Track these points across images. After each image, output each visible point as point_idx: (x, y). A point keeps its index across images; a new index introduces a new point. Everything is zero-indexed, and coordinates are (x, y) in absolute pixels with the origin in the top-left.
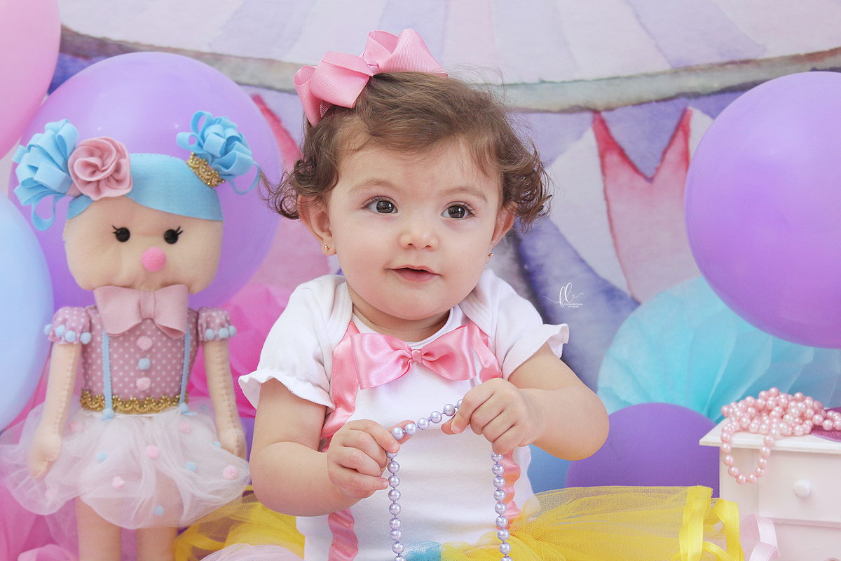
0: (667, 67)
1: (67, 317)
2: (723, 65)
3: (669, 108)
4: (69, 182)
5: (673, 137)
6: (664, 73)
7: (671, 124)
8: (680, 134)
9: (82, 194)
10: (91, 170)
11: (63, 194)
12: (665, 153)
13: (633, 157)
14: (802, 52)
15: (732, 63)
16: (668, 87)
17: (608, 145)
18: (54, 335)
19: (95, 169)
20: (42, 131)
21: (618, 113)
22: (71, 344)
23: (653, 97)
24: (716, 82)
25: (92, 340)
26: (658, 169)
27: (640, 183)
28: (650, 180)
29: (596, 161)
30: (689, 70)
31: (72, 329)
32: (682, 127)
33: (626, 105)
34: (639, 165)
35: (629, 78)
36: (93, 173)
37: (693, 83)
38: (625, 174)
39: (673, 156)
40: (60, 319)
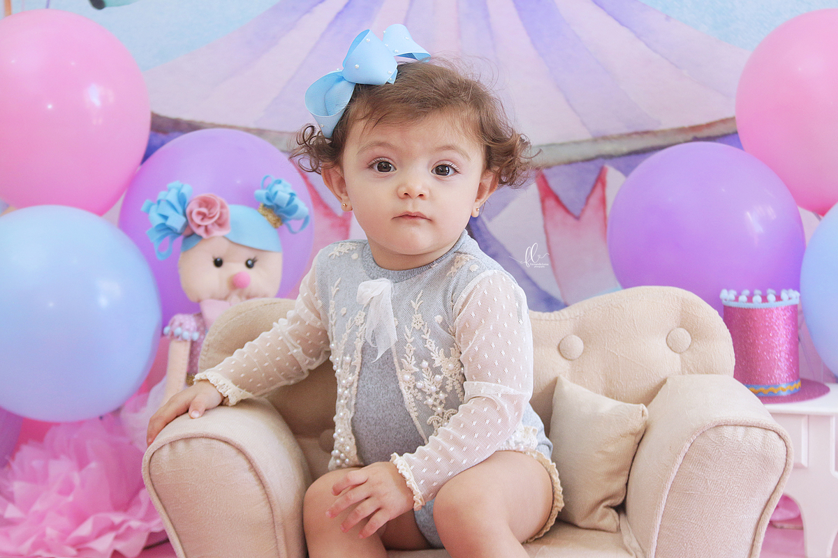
0: (588, 136)
1: (182, 321)
2: (629, 135)
3: (591, 166)
4: (187, 225)
5: (594, 187)
6: (587, 141)
7: (592, 178)
8: (599, 186)
9: (193, 233)
10: (200, 217)
11: (179, 234)
12: (588, 198)
13: (565, 201)
14: (686, 124)
15: (637, 133)
16: (591, 151)
17: (547, 193)
18: (173, 334)
19: (204, 216)
20: (168, 190)
21: (554, 170)
22: (186, 341)
23: (579, 158)
24: (625, 147)
25: (199, 338)
26: (583, 211)
27: (570, 220)
28: (577, 218)
29: (538, 205)
30: (605, 138)
31: (188, 330)
32: (601, 180)
33: (559, 164)
34: (570, 207)
35: (562, 145)
36: (202, 219)
37: (608, 148)
38: (559, 214)
39: (594, 201)
40: (177, 323)
